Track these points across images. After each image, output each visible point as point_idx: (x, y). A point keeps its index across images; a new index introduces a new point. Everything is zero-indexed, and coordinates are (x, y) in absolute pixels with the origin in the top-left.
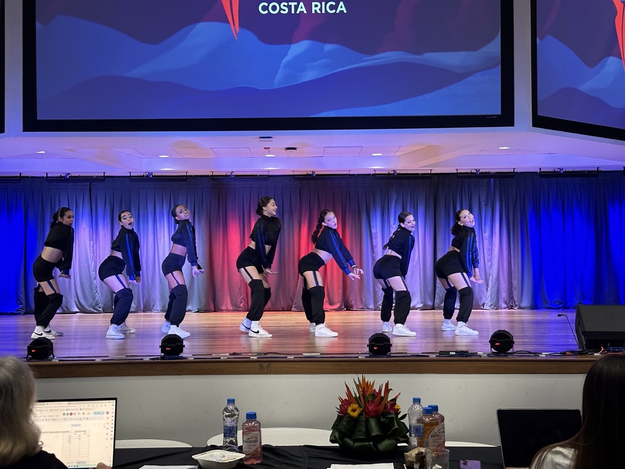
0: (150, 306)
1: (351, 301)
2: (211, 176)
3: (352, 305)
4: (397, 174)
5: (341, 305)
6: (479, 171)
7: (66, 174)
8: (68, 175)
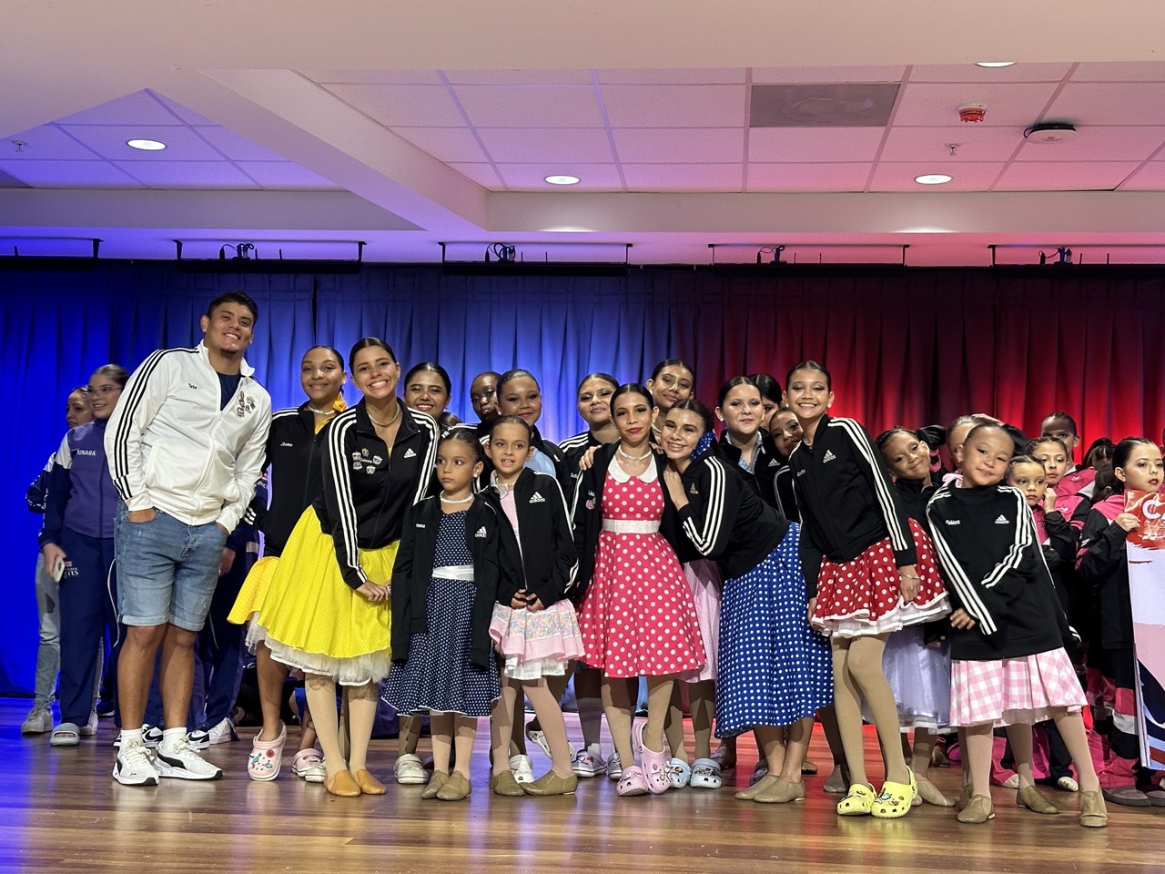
7: (239, 247)
8: (245, 250)
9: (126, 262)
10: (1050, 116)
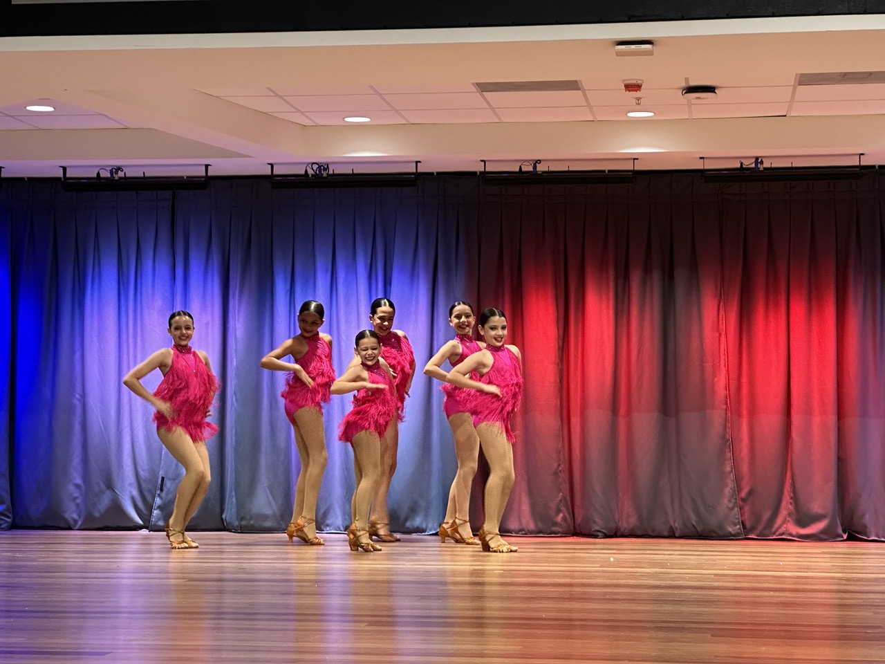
1: (863, 515)
2: (481, 173)
3: (865, 527)
5: (833, 525)
7: (111, 172)
8: (117, 173)
9: (22, 179)
10: (693, 83)
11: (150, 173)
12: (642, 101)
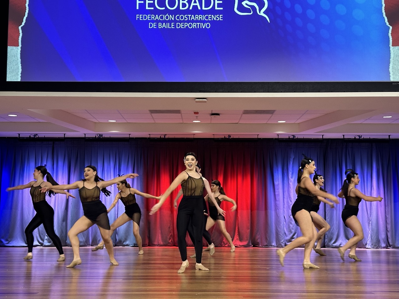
0: (96, 241)
1: (258, 239)
2: (148, 138)
3: (258, 243)
4: (296, 138)
5: (249, 243)
6: (361, 137)
7: (34, 135)
8: (36, 136)
9: (5, 137)
10: (213, 112)
11: (47, 136)
12: (198, 117)
